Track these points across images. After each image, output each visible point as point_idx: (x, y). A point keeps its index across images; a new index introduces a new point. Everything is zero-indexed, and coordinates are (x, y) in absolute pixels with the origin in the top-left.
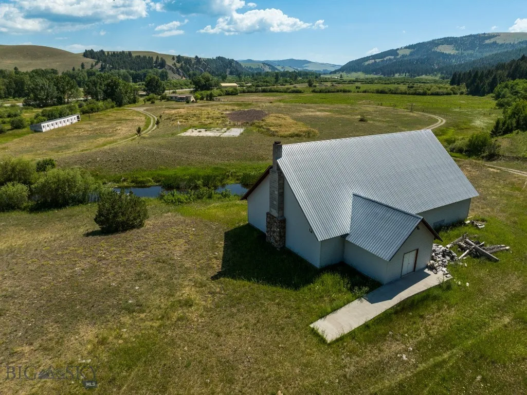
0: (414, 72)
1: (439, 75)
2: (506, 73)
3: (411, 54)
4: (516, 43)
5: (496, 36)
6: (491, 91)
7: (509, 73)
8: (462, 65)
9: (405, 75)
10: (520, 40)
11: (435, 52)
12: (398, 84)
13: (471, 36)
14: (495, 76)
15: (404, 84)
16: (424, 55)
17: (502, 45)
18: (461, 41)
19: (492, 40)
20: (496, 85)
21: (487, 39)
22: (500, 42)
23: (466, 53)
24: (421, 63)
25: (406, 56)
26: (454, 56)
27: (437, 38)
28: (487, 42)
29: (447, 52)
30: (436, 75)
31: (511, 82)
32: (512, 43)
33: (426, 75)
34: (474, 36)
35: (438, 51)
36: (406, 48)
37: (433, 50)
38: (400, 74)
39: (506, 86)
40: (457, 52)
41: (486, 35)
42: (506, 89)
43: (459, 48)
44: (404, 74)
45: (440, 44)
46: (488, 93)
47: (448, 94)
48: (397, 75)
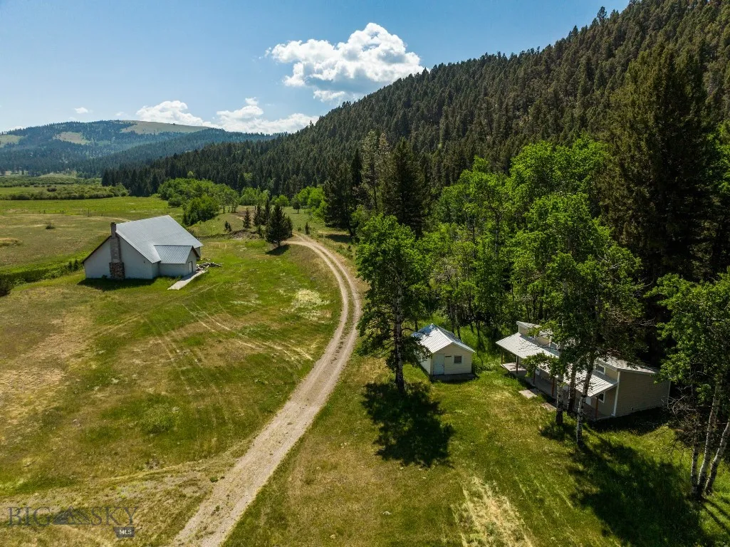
0: (35, 169)
1: (75, 172)
2: (164, 171)
3: (21, 143)
4: (157, 134)
5: (133, 125)
6: (155, 190)
7: (166, 172)
8: (101, 159)
9: (23, 173)
10: (160, 132)
11: (58, 141)
12: (26, 186)
13: (101, 122)
14: (155, 175)
15: (35, 187)
16: (43, 145)
17: (142, 136)
18: (90, 128)
19: (129, 130)
20: (159, 185)
21: (123, 128)
22: (139, 132)
23: (101, 143)
24: (43, 156)
25: (14, 145)
26: (86, 147)
27: (56, 122)
28: (124, 131)
29: (77, 142)
30: (70, 173)
31: (172, 181)
32: (153, 134)
33: (55, 172)
34: (105, 122)
35: (62, 139)
36: (10, 133)
37: (54, 138)
38: (13, 171)
39: (170, 186)
40: (89, 142)
41: (121, 123)
42: (170, 189)
43: (90, 137)
44: (21, 172)
45: (62, 131)
46: (152, 193)
47: (109, 196)
48: (8, 173)
